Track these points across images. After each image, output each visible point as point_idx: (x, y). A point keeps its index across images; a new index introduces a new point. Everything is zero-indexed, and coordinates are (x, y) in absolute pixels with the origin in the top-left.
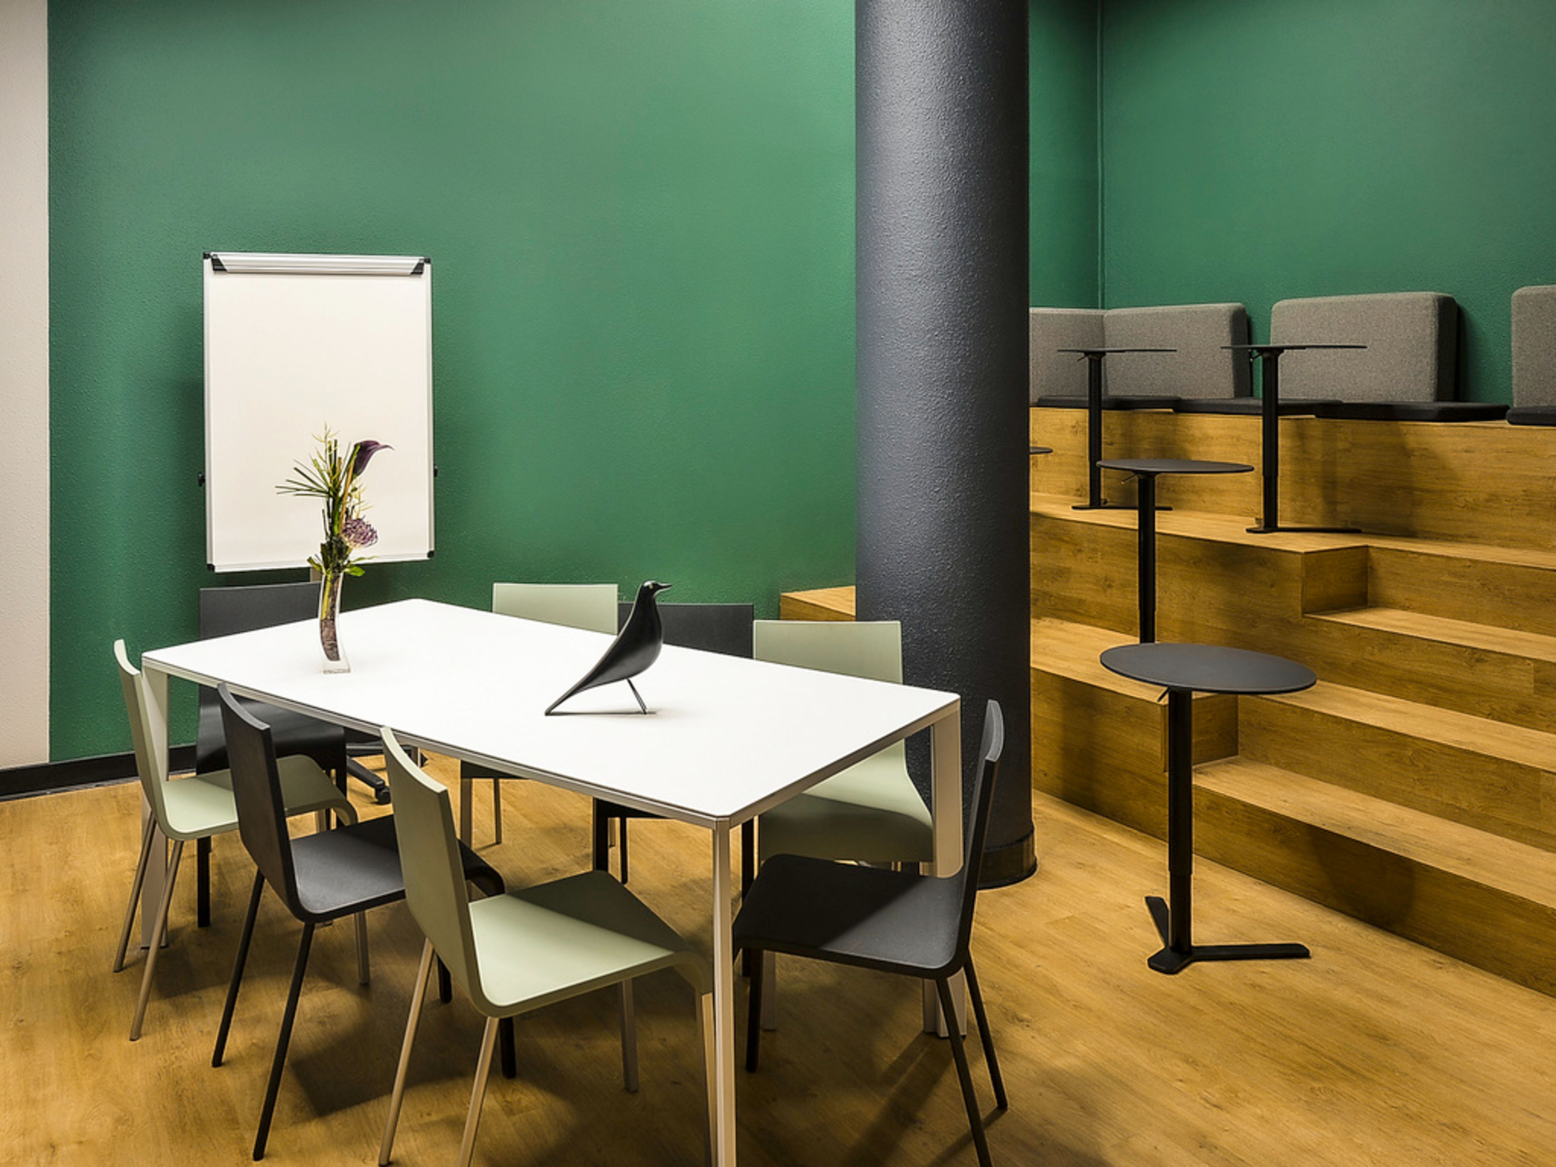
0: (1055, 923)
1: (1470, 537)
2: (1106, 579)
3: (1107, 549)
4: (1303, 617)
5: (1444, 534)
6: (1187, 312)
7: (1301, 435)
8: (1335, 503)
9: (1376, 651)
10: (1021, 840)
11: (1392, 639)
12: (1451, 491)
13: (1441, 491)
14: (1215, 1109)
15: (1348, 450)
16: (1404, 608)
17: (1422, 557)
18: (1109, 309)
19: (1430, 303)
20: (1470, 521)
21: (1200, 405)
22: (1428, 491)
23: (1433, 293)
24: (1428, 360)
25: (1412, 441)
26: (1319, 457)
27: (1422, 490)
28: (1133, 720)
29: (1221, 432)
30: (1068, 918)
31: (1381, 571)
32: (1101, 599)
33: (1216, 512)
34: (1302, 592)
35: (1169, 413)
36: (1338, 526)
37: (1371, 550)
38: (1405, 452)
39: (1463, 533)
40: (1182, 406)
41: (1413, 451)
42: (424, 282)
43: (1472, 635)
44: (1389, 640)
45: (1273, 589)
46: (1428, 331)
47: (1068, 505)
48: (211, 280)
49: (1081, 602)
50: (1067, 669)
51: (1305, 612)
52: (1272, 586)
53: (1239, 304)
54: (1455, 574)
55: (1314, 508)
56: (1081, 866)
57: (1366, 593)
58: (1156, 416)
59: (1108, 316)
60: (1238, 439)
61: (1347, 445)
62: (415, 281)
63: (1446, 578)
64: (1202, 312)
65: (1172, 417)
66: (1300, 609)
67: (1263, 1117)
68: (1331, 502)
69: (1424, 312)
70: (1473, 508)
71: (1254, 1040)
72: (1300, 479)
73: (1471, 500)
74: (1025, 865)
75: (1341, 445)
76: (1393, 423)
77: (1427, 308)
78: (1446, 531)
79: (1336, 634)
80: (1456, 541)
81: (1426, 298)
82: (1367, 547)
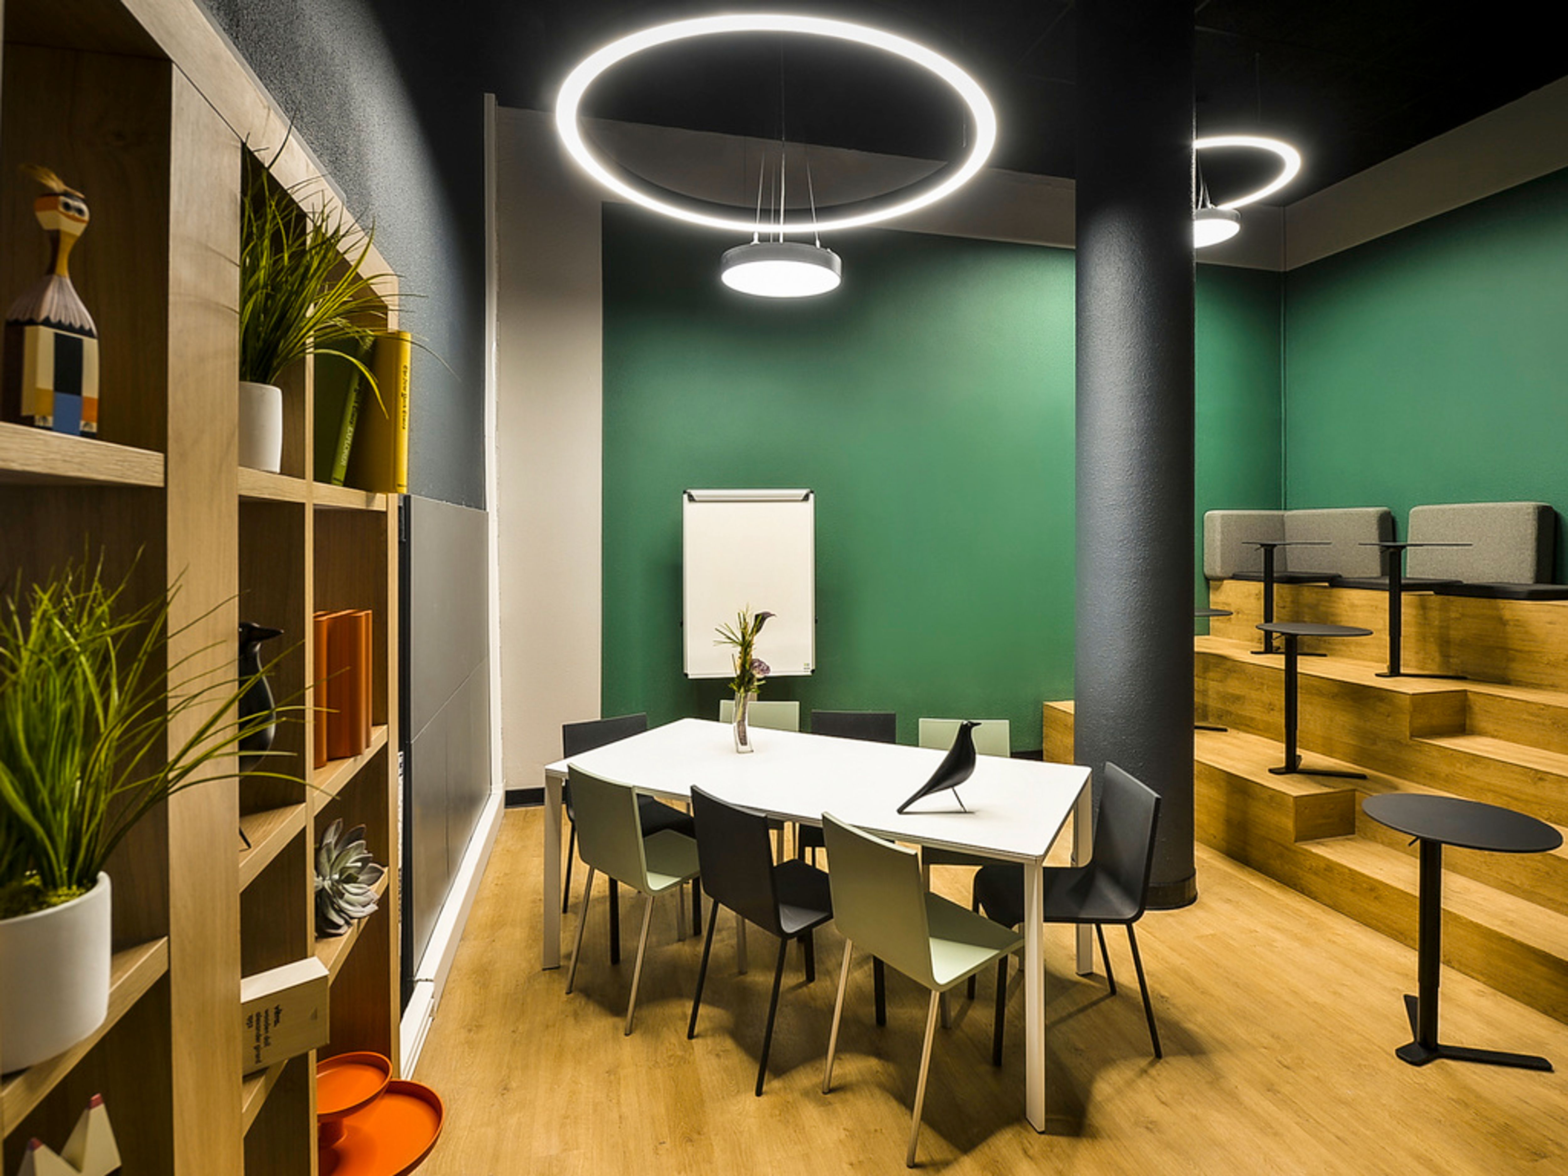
0: (1200, 937)
1: (1552, 686)
2: (1270, 704)
3: (1271, 683)
4: (1410, 739)
5: (1532, 683)
6: (1345, 514)
7: (1423, 607)
8: (1449, 656)
9: (1464, 767)
10: (1184, 880)
11: (1475, 759)
12: (1538, 652)
13: (1529, 652)
14: (1285, 1069)
15: (1459, 619)
16: (1493, 737)
17: (1508, 701)
18: (1291, 509)
19: (1531, 510)
20: (1551, 674)
21: (1348, 583)
22: (1520, 651)
23: (1533, 503)
24: (1529, 552)
25: (1507, 614)
26: (1437, 623)
27: (1517, 651)
28: (1274, 805)
29: (1365, 602)
30: (1211, 935)
31: (1476, 709)
32: (1266, 718)
33: (1359, 659)
34: (1410, 722)
35: (1325, 587)
36: (1450, 674)
37: (1469, 693)
38: (1502, 622)
39: (1546, 683)
40: (1336, 582)
41: (1508, 621)
42: (810, 505)
43: (1539, 760)
44: (1474, 760)
45: (1389, 719)
46: (1530, 531)
47: (1248, 650)
48: (688, 506)
49: (1252, 719)
50: (1232, 767)
51: (1412, 736)
52: (1388, 716)
53: (1385, 509)
54: (1532, 714)
55: (1433, 660)
56: (1229, 901)
57: (1465, 724)
58: (1316, 590)
59: (1288, 516)
60: (1376, 608)
61: (1458, 615)
62: (804, 504)
63: (1525, 716)
64: (1357, 514)
65: (1328, 590)
66: (1408, 734)
67: (1318, 1078)
68: (1446, 657)
69: (1527, 517)
70: (1555, 665)
71: (1326, 1029)
72: (1423, 638)
73: (1552, 659)
74: (1186, 897)
75: (1453, 615)
76: (1493, 601)
77: (1528, 514)
78: (1533, 681)
79: (1435, 753)
80: (1541, 689)
81: (1529, 507)
82: (1465, 691)
